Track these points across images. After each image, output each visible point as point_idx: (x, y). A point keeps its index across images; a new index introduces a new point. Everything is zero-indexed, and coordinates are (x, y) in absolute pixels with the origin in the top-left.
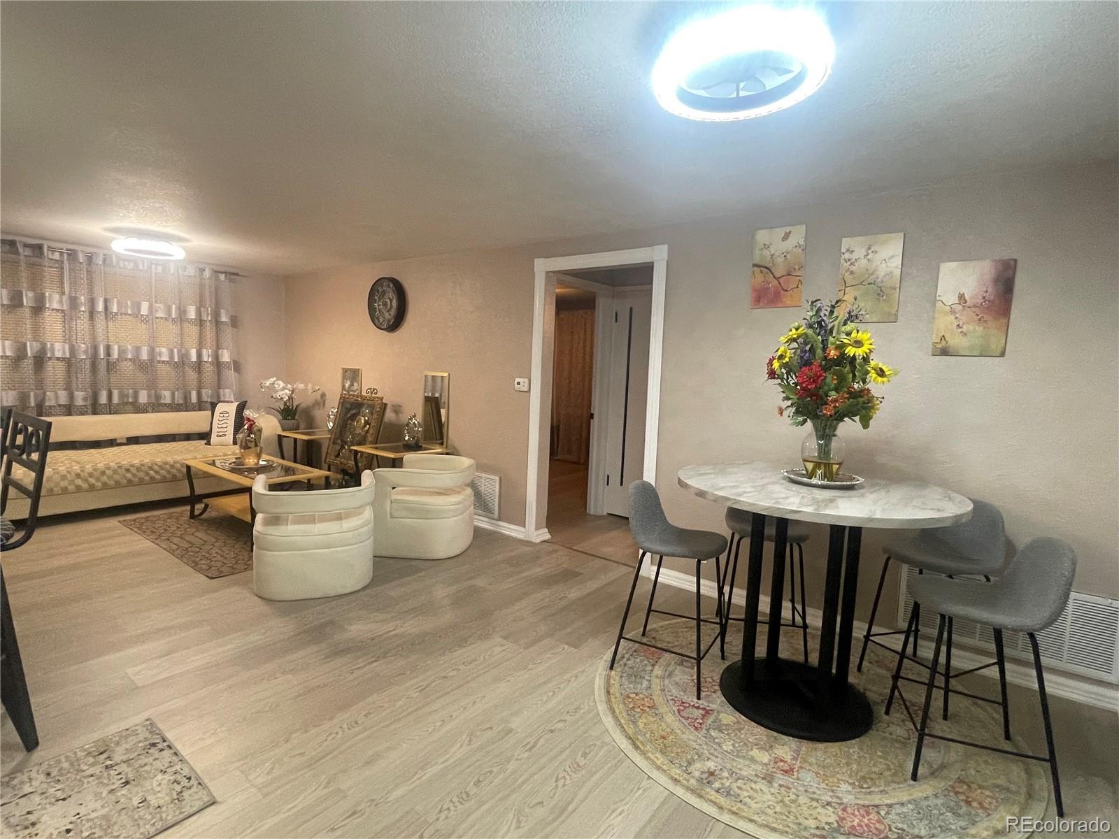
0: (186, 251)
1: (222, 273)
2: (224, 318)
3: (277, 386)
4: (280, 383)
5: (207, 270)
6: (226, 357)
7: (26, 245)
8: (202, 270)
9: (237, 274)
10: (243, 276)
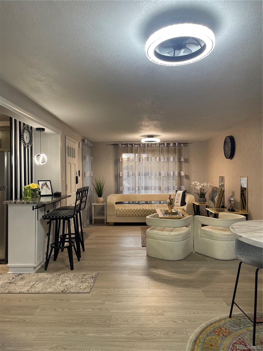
0: (160, 139)
1: (182, 143)
2: (182, 160)
3: (197, 184)
4: (198, 183)
5: (176, 143)
6: (183, 174)
7: (130, 144)
8: (175, 144)
9: (187, 143)
10: (190, 144)
